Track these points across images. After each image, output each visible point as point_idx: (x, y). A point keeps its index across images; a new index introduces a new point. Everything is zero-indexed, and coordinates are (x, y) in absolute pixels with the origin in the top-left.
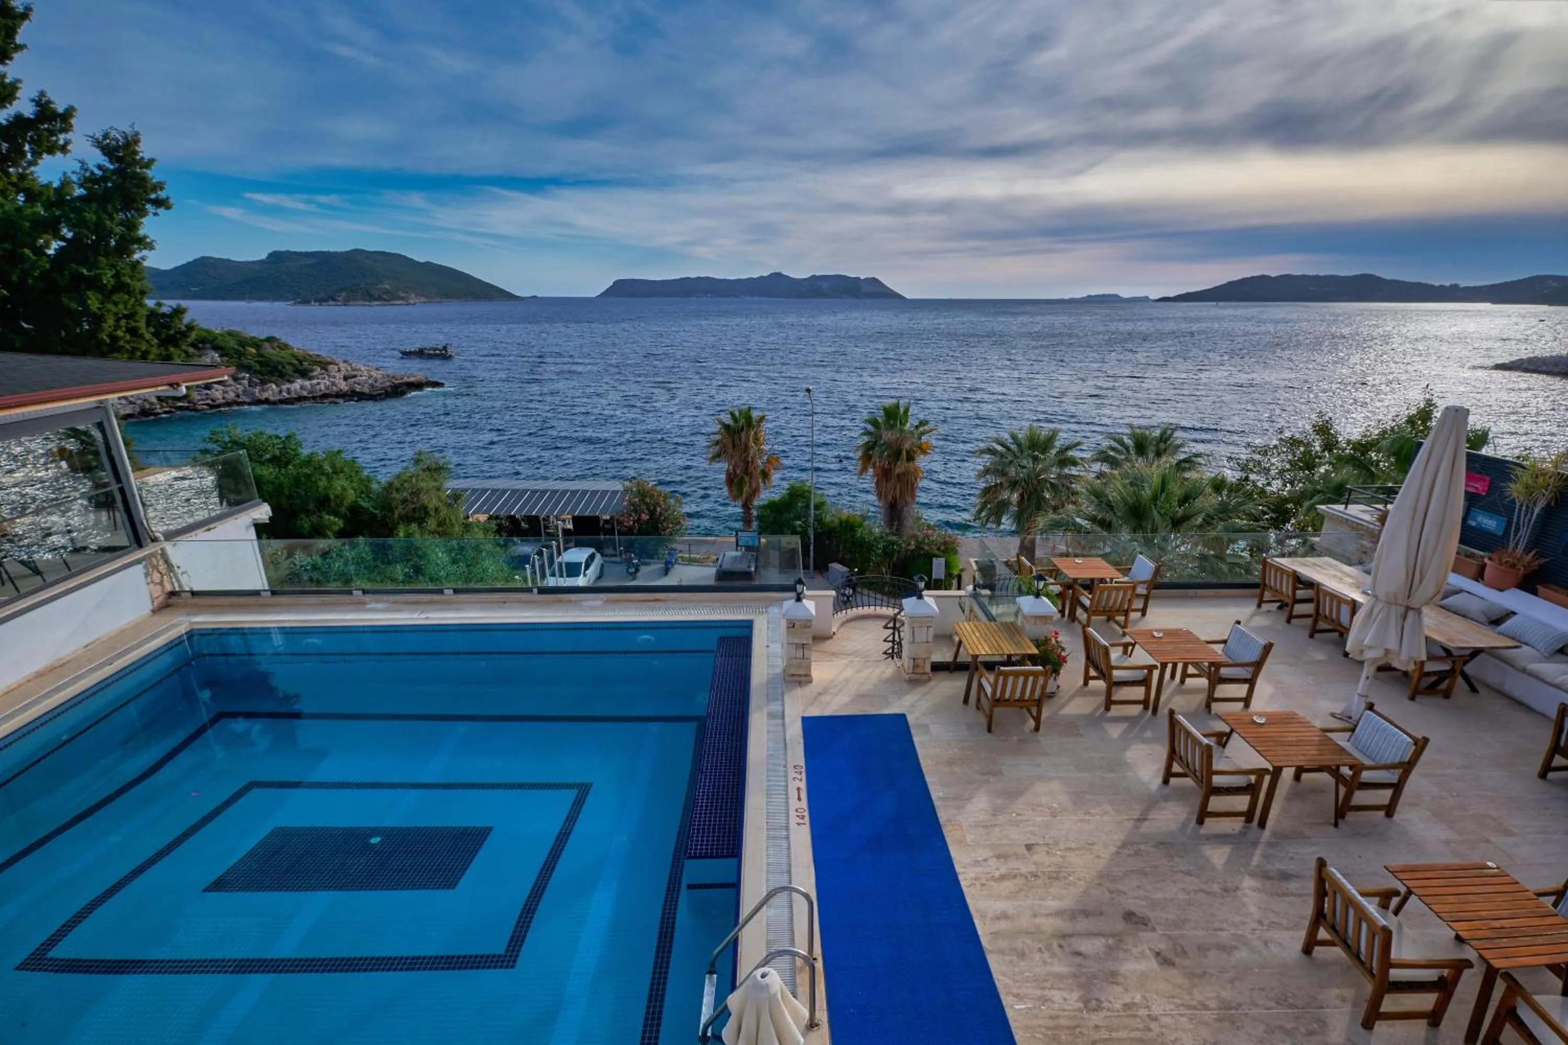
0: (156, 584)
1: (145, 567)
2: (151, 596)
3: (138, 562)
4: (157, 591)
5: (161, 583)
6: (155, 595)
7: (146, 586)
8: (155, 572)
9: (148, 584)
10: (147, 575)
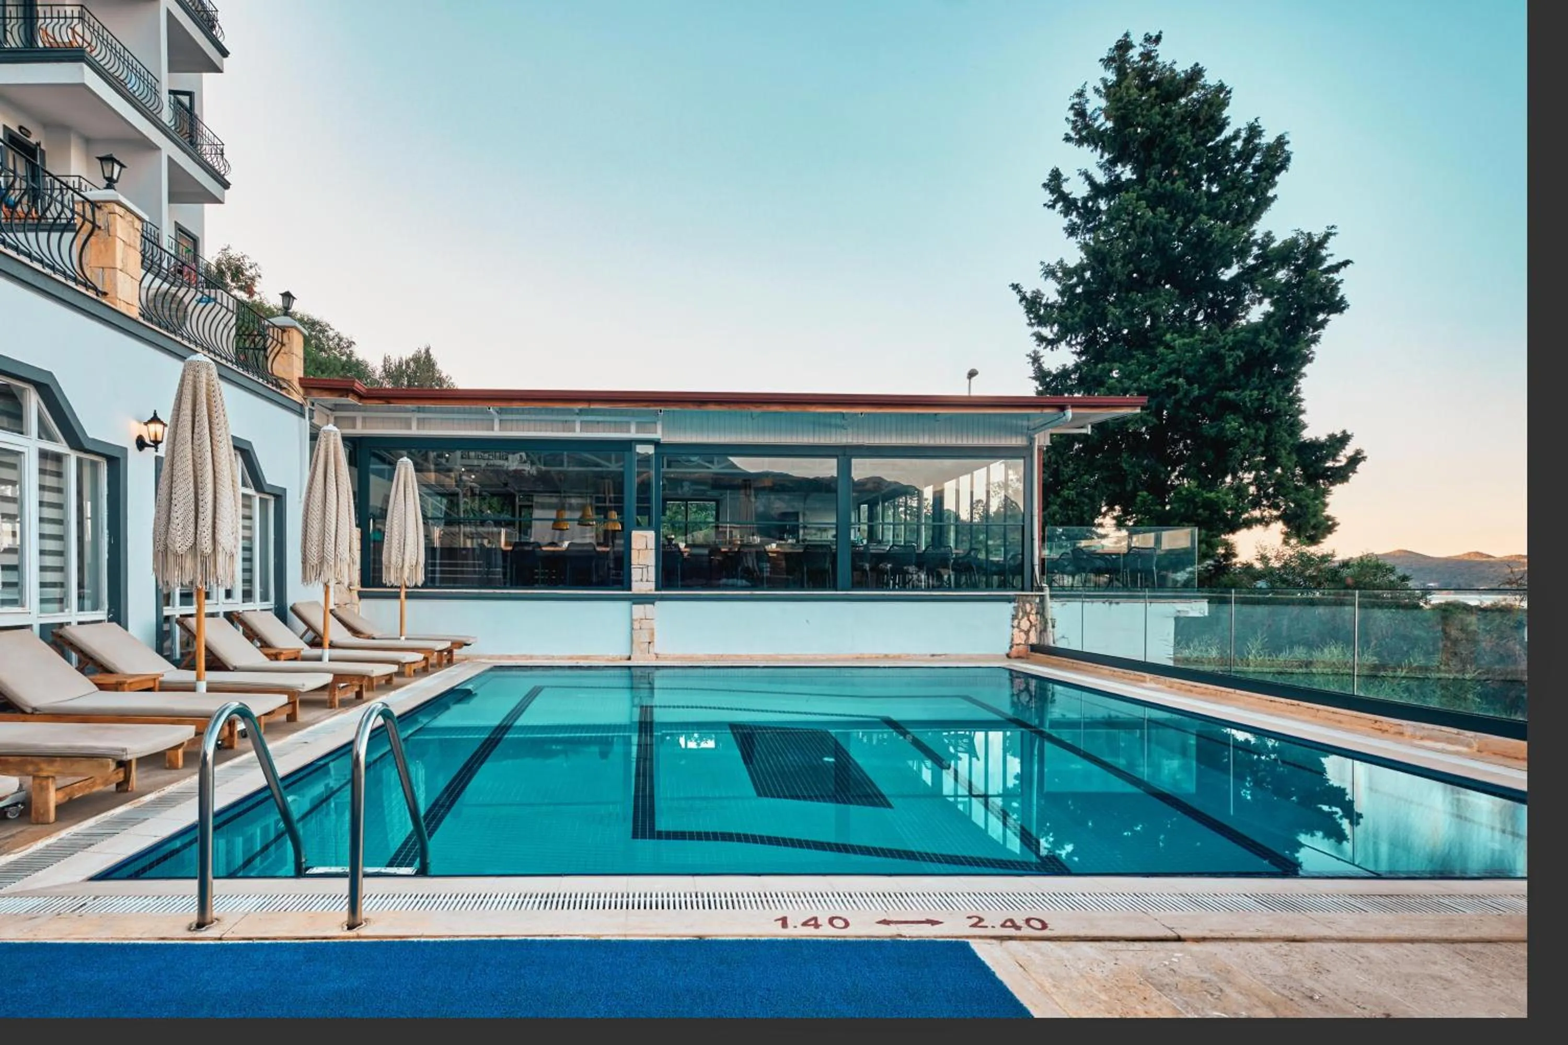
0: (1022, 631)
1: (1016, 609)
2: (1012, 640)
3: (1009, 600)
4: (1020, 638)
5: (1027, 633)
6: (1017, 641)
7: (1009, 629)
8: (1026, 618)
9: (1013, 627)
10: (1014, 617)
